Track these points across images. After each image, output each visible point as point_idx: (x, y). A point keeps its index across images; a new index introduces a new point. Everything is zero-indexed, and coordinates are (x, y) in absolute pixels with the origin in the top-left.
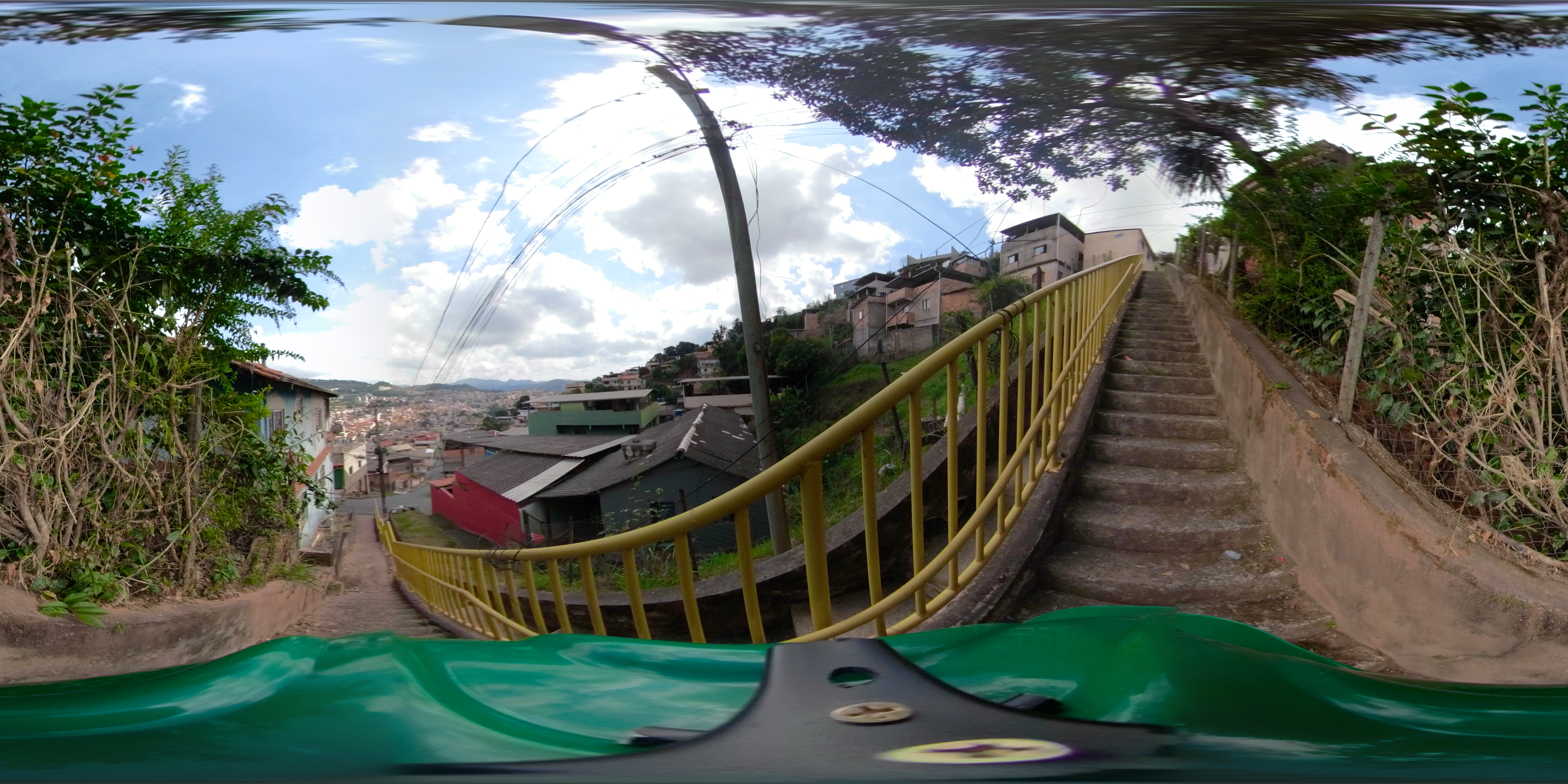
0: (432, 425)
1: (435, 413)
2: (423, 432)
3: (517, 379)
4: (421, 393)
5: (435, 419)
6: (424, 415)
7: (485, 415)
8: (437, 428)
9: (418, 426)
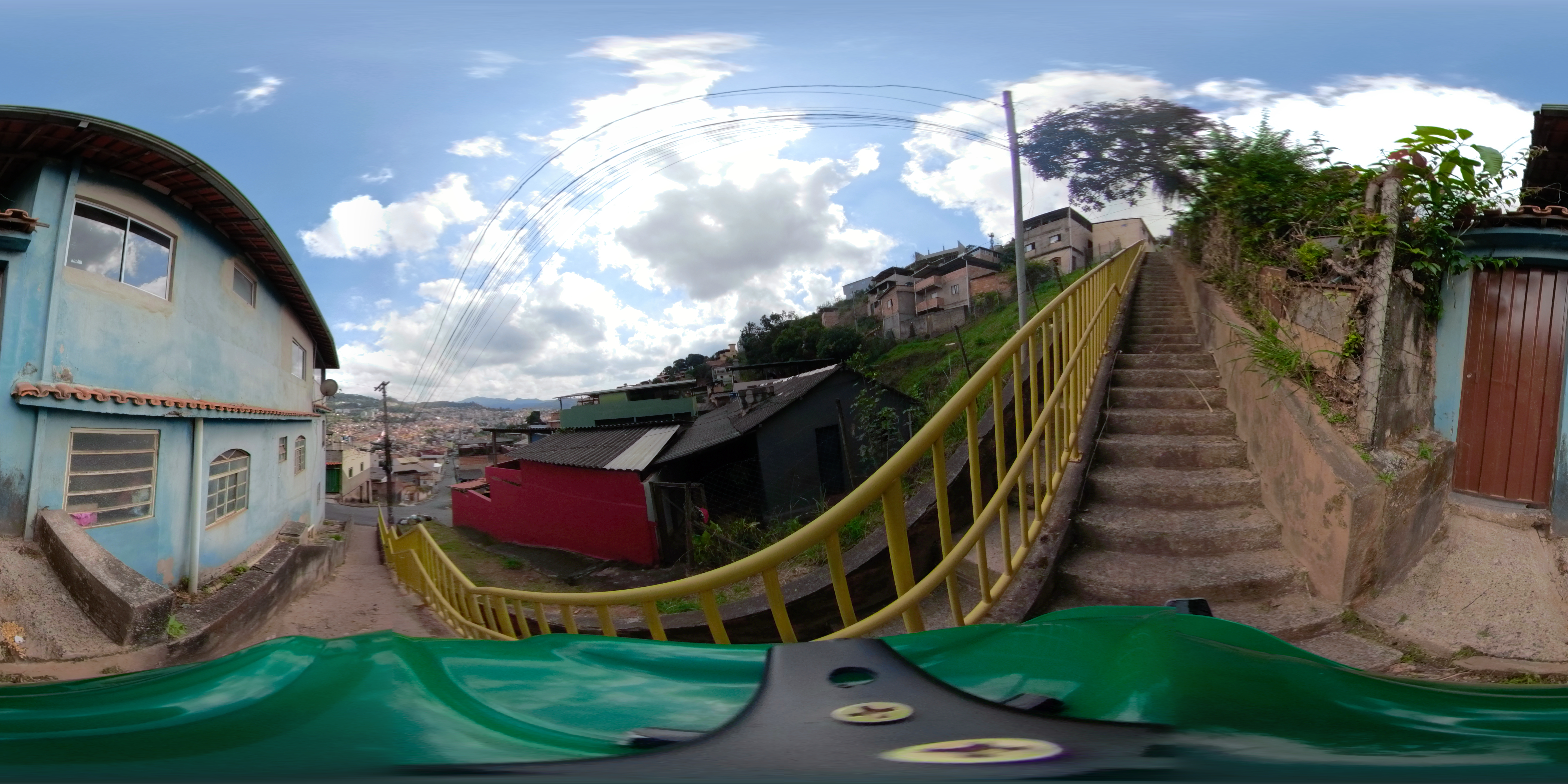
0: (438, 440)
1: (442, 430)
2: (430, 447)
3: (525, 398)
4: (428, 410)
5: (441, 437)
6: (431, 432)
9: (424, 443)
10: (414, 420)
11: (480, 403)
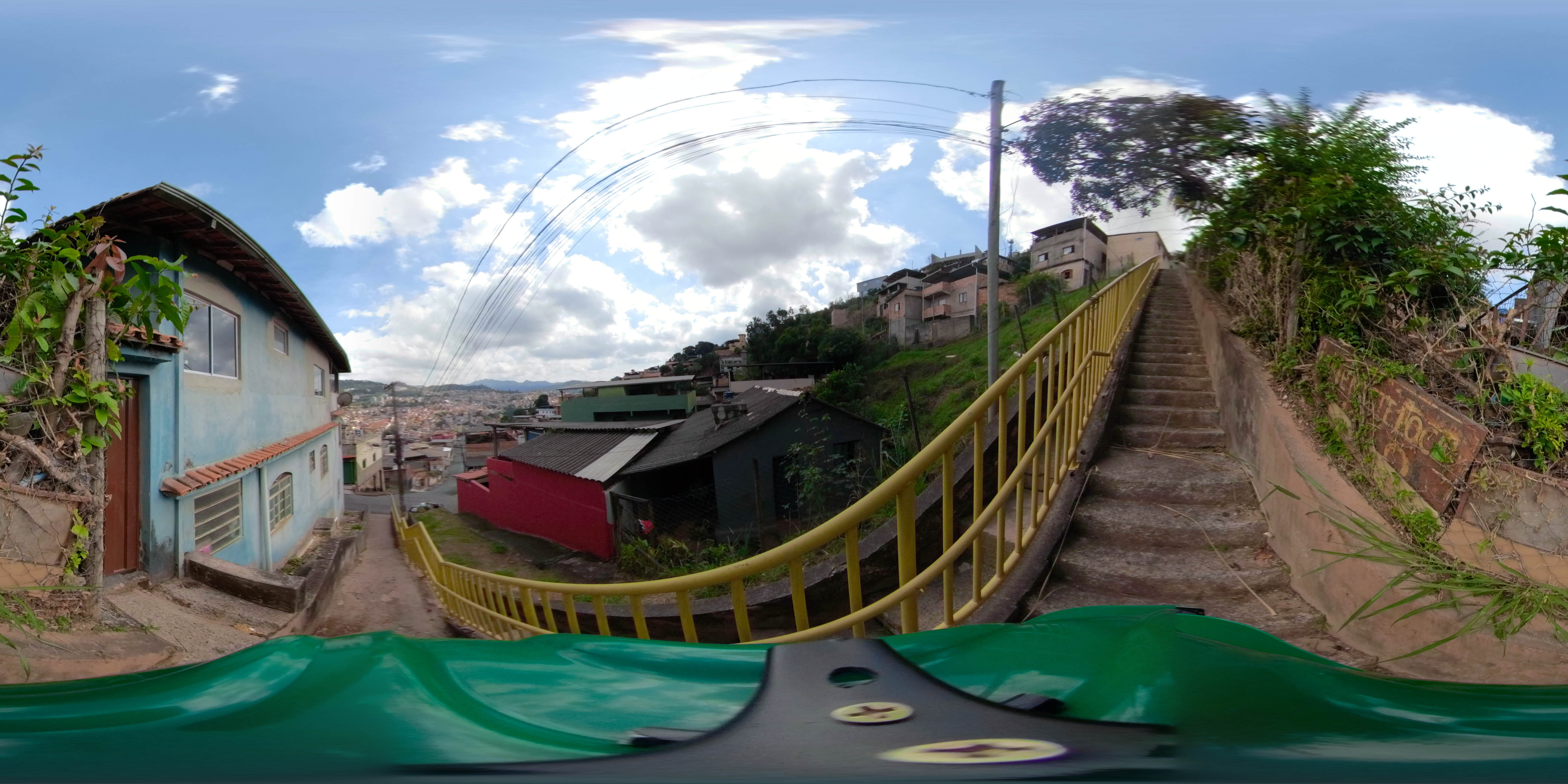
0: (447, 425)
1: (451, 413)
2: (440, 432)
3: (533, 381)
4: (437, 393)
5: (451, 420)
7: (501, 416)
8: (453, 427)
9: (433, 426)
10: (422, 404)
11: (489, 385)
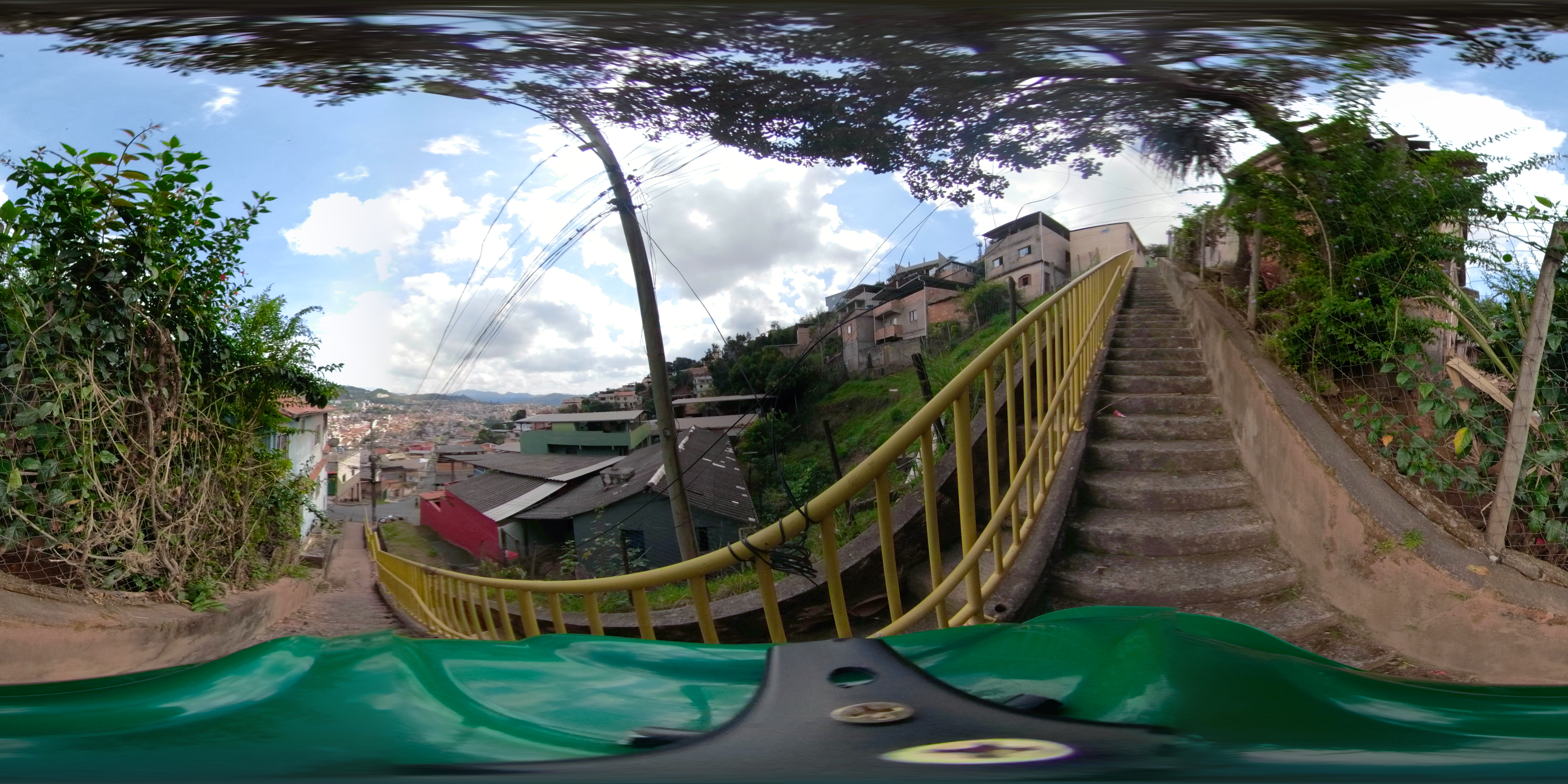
0: (427, 434)
1: (431, 423)
2: (418, 442)
4: (418, 402)
5: (431, 429)
6: (421, 425)
7: (482, 427)
8: (433, 438)
9: (413, 435)
10: (404, 412)
11: (471, 396)
